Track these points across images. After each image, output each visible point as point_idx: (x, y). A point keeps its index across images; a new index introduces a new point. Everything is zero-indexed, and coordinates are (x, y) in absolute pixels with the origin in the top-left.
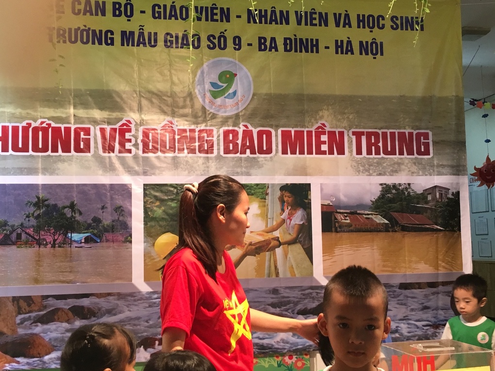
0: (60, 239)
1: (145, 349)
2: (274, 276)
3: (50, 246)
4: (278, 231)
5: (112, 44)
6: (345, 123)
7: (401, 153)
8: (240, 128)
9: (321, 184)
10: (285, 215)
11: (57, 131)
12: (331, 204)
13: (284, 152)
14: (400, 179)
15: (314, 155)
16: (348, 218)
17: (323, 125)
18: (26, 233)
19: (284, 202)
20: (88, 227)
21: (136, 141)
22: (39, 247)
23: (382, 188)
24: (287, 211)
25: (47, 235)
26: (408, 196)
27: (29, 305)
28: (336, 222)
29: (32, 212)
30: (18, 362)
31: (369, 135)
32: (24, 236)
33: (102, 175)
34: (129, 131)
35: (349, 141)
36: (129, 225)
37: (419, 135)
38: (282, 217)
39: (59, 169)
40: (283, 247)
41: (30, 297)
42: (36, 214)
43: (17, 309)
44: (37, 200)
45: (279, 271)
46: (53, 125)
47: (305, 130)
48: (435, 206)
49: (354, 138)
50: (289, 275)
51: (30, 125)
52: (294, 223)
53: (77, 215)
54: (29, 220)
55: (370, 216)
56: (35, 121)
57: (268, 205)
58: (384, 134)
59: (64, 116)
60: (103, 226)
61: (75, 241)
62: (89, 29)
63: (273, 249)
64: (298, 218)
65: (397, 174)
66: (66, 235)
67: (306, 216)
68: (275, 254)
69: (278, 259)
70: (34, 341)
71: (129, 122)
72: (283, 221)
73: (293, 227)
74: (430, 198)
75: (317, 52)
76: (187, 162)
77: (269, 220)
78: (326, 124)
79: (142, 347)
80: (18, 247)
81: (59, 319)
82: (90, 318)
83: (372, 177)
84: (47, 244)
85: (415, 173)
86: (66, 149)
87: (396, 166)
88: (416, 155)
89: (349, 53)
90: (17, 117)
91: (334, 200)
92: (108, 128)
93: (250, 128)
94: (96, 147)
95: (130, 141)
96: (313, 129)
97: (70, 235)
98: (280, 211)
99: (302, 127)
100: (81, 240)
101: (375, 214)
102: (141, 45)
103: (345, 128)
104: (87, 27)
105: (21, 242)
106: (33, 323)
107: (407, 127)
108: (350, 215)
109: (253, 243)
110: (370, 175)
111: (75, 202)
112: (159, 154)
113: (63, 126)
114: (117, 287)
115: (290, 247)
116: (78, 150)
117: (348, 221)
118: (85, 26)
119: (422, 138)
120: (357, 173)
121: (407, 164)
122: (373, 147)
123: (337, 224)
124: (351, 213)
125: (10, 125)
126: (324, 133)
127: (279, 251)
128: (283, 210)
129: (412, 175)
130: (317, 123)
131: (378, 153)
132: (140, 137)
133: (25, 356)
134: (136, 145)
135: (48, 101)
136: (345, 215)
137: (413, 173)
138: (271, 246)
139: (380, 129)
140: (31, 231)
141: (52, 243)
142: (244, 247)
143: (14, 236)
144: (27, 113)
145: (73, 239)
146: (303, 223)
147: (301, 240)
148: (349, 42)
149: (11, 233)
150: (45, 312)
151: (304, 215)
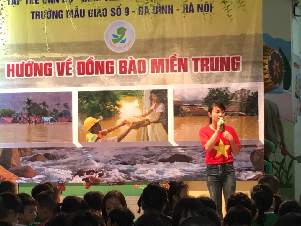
0: (38, 120)
1: (80, 176)
2: (146, 141)
3: (34, 123)
4: (149, 116)
5: (62, 17)
6: (188, 53)
7: (222, 70)
8: (128, 59)
9: (173, 89)
10: (153, 107)
11: (36, 65)
12: (179, 100)
13: (153, 72)
14: (221, 85)
15: (170, 73)
16: (189, 108)
17: (175, 55)
18: (23, 117)
19: (152, 100)
20: (51, 114)
21: (74, 69)
22: (29, 124)
23: (210, 91)
24: (154, 105)
25: (33, 118)
26: (226, 95)
27: (26, 152)
28: (182, 110)
29: (26, 107)
30: (21, 179)
31: (202, 60)
32: (22, 118)
33: (57, 87)
34: (71, 63)
35: (191, 64)
36: (71, 113)
37: (233, 59)
38: (151, 108)
39: (38, 85)
40: (151, 125)
41: (25, 148)
42: (27, 108)
43: (20, 154)
44: (27, 100)
45: (149, 138)
46: (35, 62)
47: (165, 59)
48: (241, 101)
49: (193, 62)
50: (154, 140)
51: (24, 63)
52: (158, 112)
53: (46, 108)
54: (24, 111)
55: (202, 107)
56: (26, 61)
57: (143, 102)
58: (212, 59)
59: (39, 57)
60: (58, 114)
61: (46, 121)
62: (51, 10)
63: (146, 126)
64: (160, 108)
65: (219, 82)
66: (41, 118)
67: (165, 108)
68: (147, 129)
69: (148, 131)
70: (28, 170)
71: (71, 59)
72: (152, 110)
73: (157, 114)
74: (239, 96)
75: (172, 13)
76: (100, 79)
77: (144, 110)
78: (177, 55)
79: (78, 175)
80: (20, 124)
81: (39, 159)
82: (53, 160)
83: (203, 84)
84: (32, 123)
85: (231, 81)
86: (41, 74)
87: (218, 77)
88: (231, 70)
89: (191, 12)
90: (18, 59)
91: (181, 98)
92: (61, 62)
93: (134, 59)
94: (55, 73)
95: (71, 69)
96: (169, 58)
97: (43, 118)
98: (150, 105)
99: (163, 57)
100: (48, 120)
101: (205, 106)
102: (77, 17)
103: (188, 56)
104: (51, 9)
105: (21, 121)
106: (28, 161)
107: (226, 54)
108: (190, 107)
109: (135, 122)
110: (203, 83)
111: (45, 102)
112: (86, 75)
113: (39, 63)
114: (66, 144)
115: (155, 125)
116: (46, 74)
117: (189, 110)
118: (49, 9)
119: (236, 60)
120: (195, 82)
121: (226, 76)
122: (205, 67)
123: (182, 112)
124: (191, 106)
125: (15, 63)
126: (176, 60)
127: (149, 127)
128: (152, 104)
129: (228, 83)
130: (172, 54)
131: (207, 70)
132: (76, 66)
133: (24, 177)
134: (74, 71)
135: (32, 50)
136: (187, 106)
137: (229, 81)
138: (145, 124)
139: (209, 56)
140: (25, 116)
141: (35, 122)
142: (130, 124)
143: (18, 118)
144: (23, 57)
145: (45, 120)
146: (163, 111)
147: (161, 120)
148: (191, 6)
149: (17, 117)
150: (32, 156)
151: (163, 107)
